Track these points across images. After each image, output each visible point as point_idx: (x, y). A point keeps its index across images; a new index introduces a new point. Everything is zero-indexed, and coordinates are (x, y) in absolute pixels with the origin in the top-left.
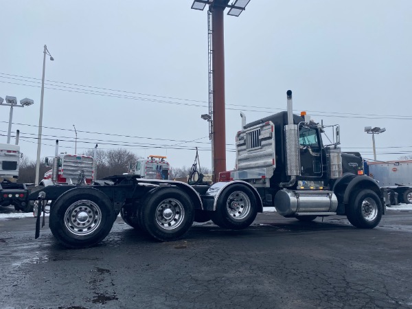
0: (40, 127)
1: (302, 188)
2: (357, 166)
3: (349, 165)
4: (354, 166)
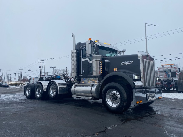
1: (83, 82)
2: (132, 63)
3: (122, 64)
4: (127, 64)
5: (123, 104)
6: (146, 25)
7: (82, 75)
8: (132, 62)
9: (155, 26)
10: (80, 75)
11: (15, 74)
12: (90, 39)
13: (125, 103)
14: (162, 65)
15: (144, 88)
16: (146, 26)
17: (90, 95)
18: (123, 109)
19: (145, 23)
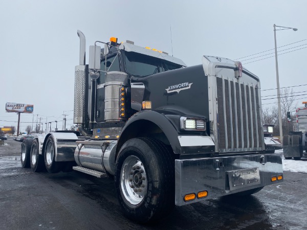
1: (96, 137)
2: (189, 87)
3: (168, 92)
4: (178, 91)
5: (151, 201)
7: (95, 122)
8: (191, 84)
9: (295, 30)
10: (90, 122)
11: (56, 122)
13: (155, 198)
14: (303, 103)
15: (217, 155)
16: (275, 30)
17: (100, 167)
18: (152, 212)
19: (275, 26)
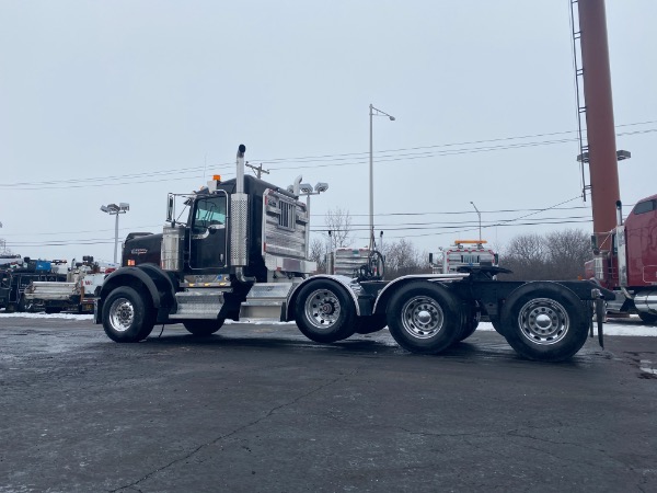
0: (372, 215)
6: (374, 112)
9: (392, 119)
12: (217, 178)
14: (455, 242)
19: (371, 107)
